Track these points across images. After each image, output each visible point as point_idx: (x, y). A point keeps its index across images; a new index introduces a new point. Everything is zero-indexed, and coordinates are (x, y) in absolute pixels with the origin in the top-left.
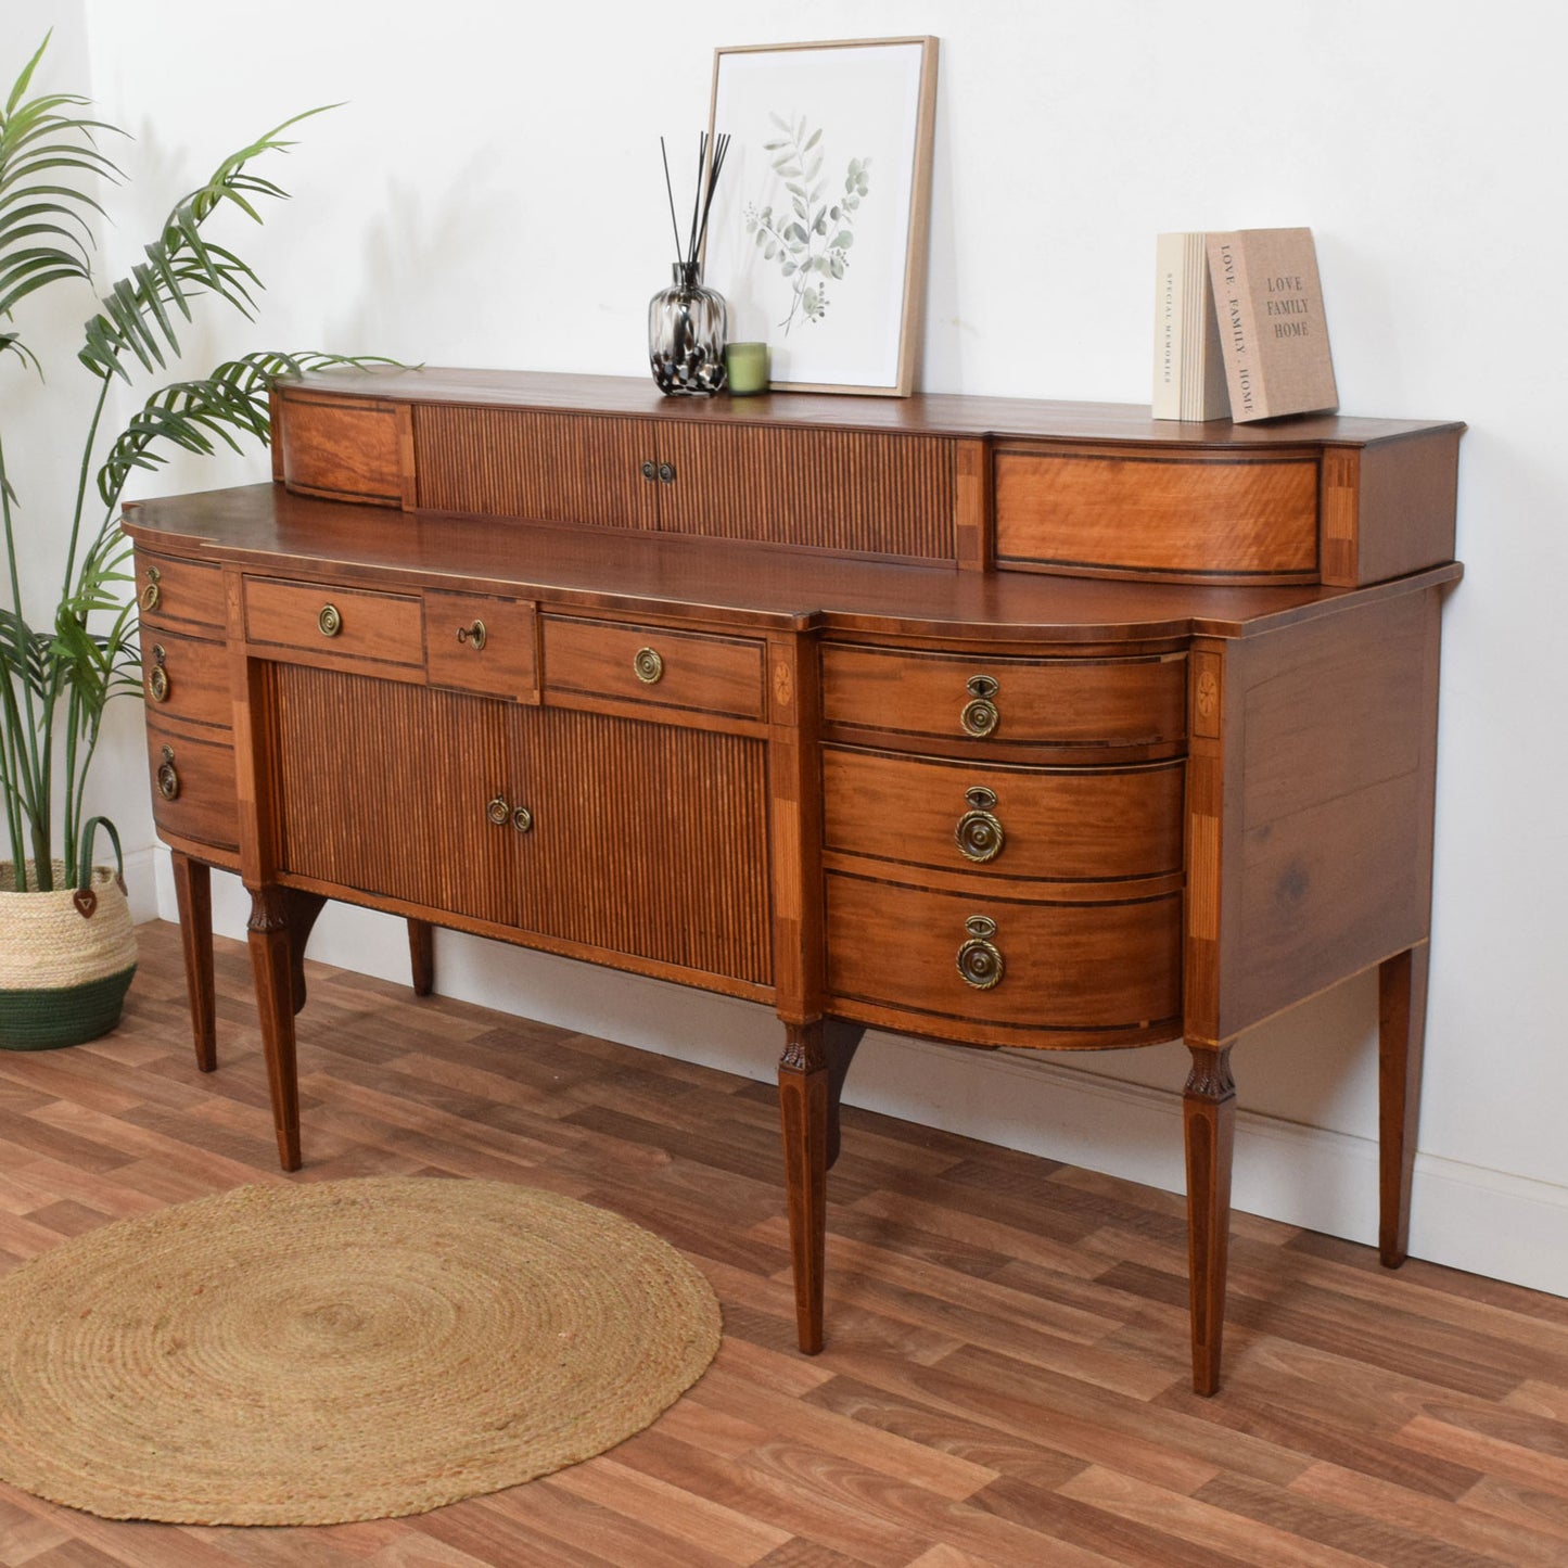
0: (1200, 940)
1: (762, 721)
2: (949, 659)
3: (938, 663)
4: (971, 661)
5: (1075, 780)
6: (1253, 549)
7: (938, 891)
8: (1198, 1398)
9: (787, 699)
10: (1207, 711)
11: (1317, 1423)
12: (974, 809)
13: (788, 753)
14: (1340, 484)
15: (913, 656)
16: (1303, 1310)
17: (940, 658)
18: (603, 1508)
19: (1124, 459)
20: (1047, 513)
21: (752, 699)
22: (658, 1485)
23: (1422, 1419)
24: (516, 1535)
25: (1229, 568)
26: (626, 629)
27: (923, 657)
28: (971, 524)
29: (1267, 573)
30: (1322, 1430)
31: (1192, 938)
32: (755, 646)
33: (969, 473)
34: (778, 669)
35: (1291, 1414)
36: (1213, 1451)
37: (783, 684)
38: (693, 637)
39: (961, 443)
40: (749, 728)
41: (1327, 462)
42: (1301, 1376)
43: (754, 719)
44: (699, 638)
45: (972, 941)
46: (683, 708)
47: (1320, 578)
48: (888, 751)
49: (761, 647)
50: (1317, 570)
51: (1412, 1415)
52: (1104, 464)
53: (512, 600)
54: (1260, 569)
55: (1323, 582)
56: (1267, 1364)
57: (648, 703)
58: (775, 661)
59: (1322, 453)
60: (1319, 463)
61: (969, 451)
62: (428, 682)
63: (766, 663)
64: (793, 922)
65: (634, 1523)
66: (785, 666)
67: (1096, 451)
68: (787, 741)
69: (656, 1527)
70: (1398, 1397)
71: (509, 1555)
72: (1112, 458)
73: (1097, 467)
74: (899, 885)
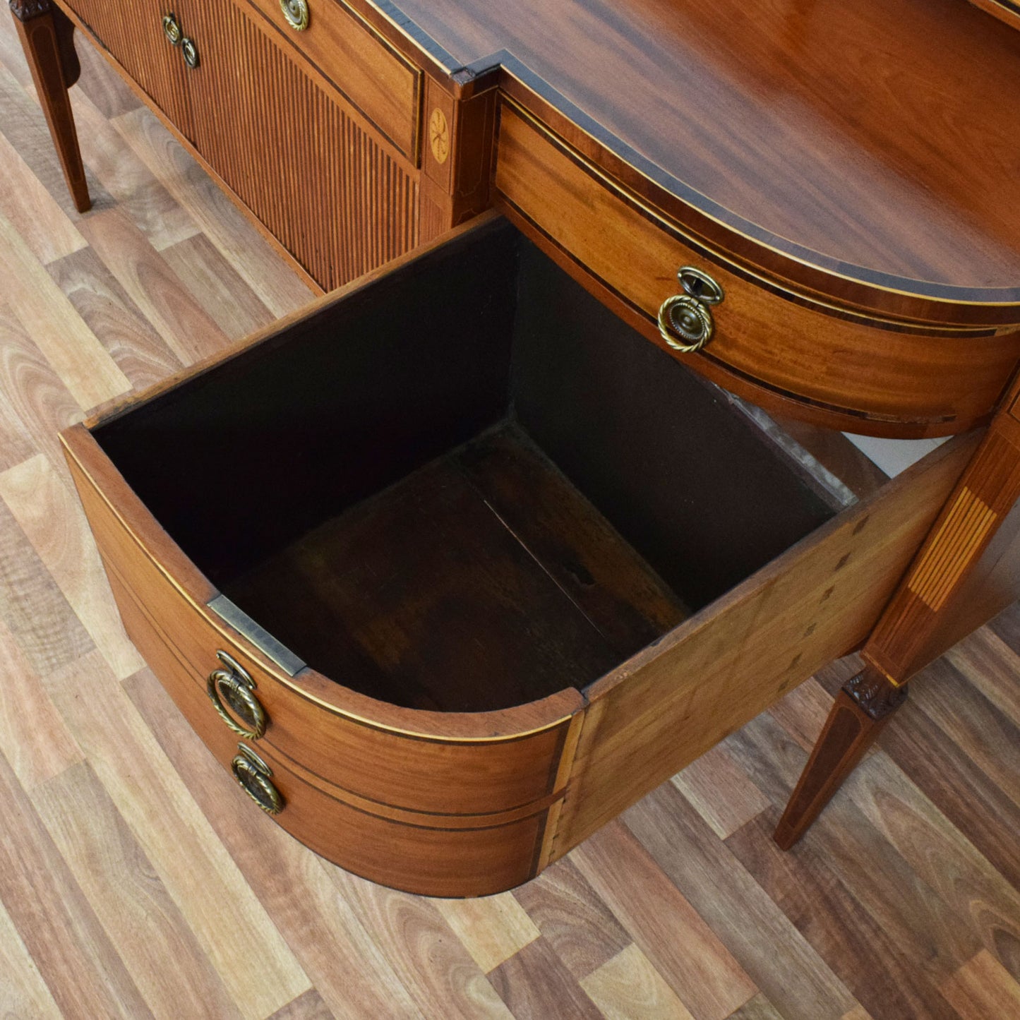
8: (773, 850)
11: (877, 930)
16: (930, 712)
18: (157, 879)
22: (218, 852)
23: (986, 957)
24: (65, 903)
30: (877, 945)
35: (857, 906)
36: (758, 953)
42: (890, 838)
51: (978, 946)
56: (861, 805)
65: (176, 915)
69: (192, 927)
70: (975, 905)
71: (47, 936)
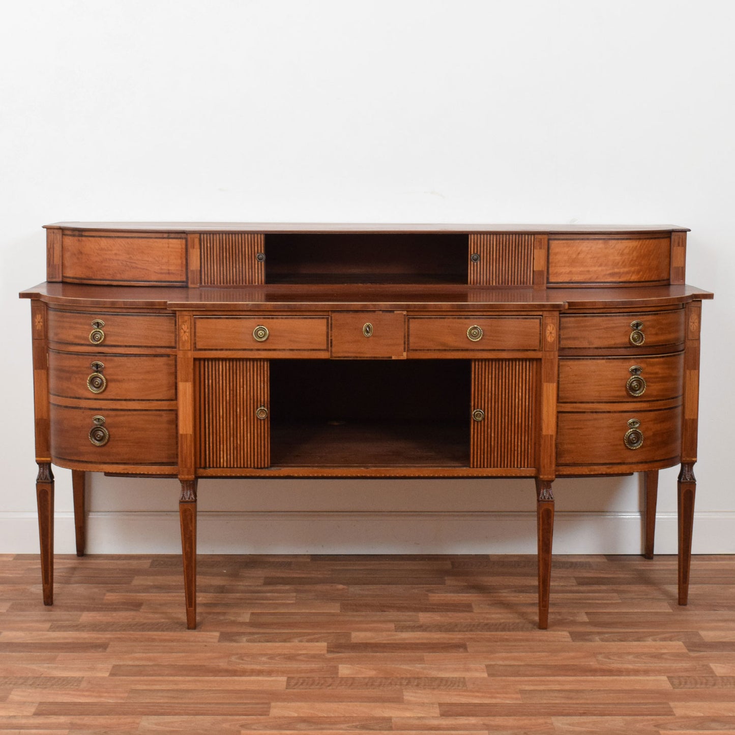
0: (690, 419)
1: (539, 350)
2: (623, 316)
3: (617, 318)
4: (633, 315)
5: (668, 359)
6: (656, 272)
7: (615, 412)
9: (553, 339)
10: (693, 329)
12: (633, 375)
13: (552, 363)
14: (679, 246)
15: (606, 316)
17: (619, 316)
19: (609, 239)
20: (573, 262)
21: (535, 342)
25: (649, 280)
26: (461, 318)
27: (611, 316)
28: (540, 269)
29: (659, 281)
31: (686, 420)
32: (537, 318)
33: (540, 248)
34: (549, 328)
37: (551, 333)
38: (502, 318)
39: (536, 236)
40: (531, 355)
41: (673, 237)
43: (534, 350)
44: (505, 318)
45: (632, 430)
46: (494, 350)
47: (670, 282)
48: (593, 357)
49: (540, 319)
50: (669, 280)
52: (601, 241)
53: (392, 311)
54: (657, 279)
55: (672, 283)
57: (473, 350)
58: (547, 324)
59: (671, 234)
60: (670, 237)
61: (541, 239)
62: (331, 356)
63: (543, 326)
64: (552, 436)
66: (552, 325)
67: (596, 236)
68: (552, 357)
72: (604, 239)
73: (597, 243)
74: (596, 412)
